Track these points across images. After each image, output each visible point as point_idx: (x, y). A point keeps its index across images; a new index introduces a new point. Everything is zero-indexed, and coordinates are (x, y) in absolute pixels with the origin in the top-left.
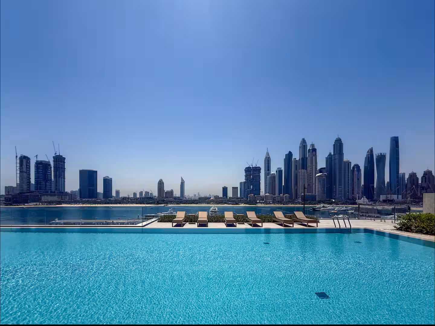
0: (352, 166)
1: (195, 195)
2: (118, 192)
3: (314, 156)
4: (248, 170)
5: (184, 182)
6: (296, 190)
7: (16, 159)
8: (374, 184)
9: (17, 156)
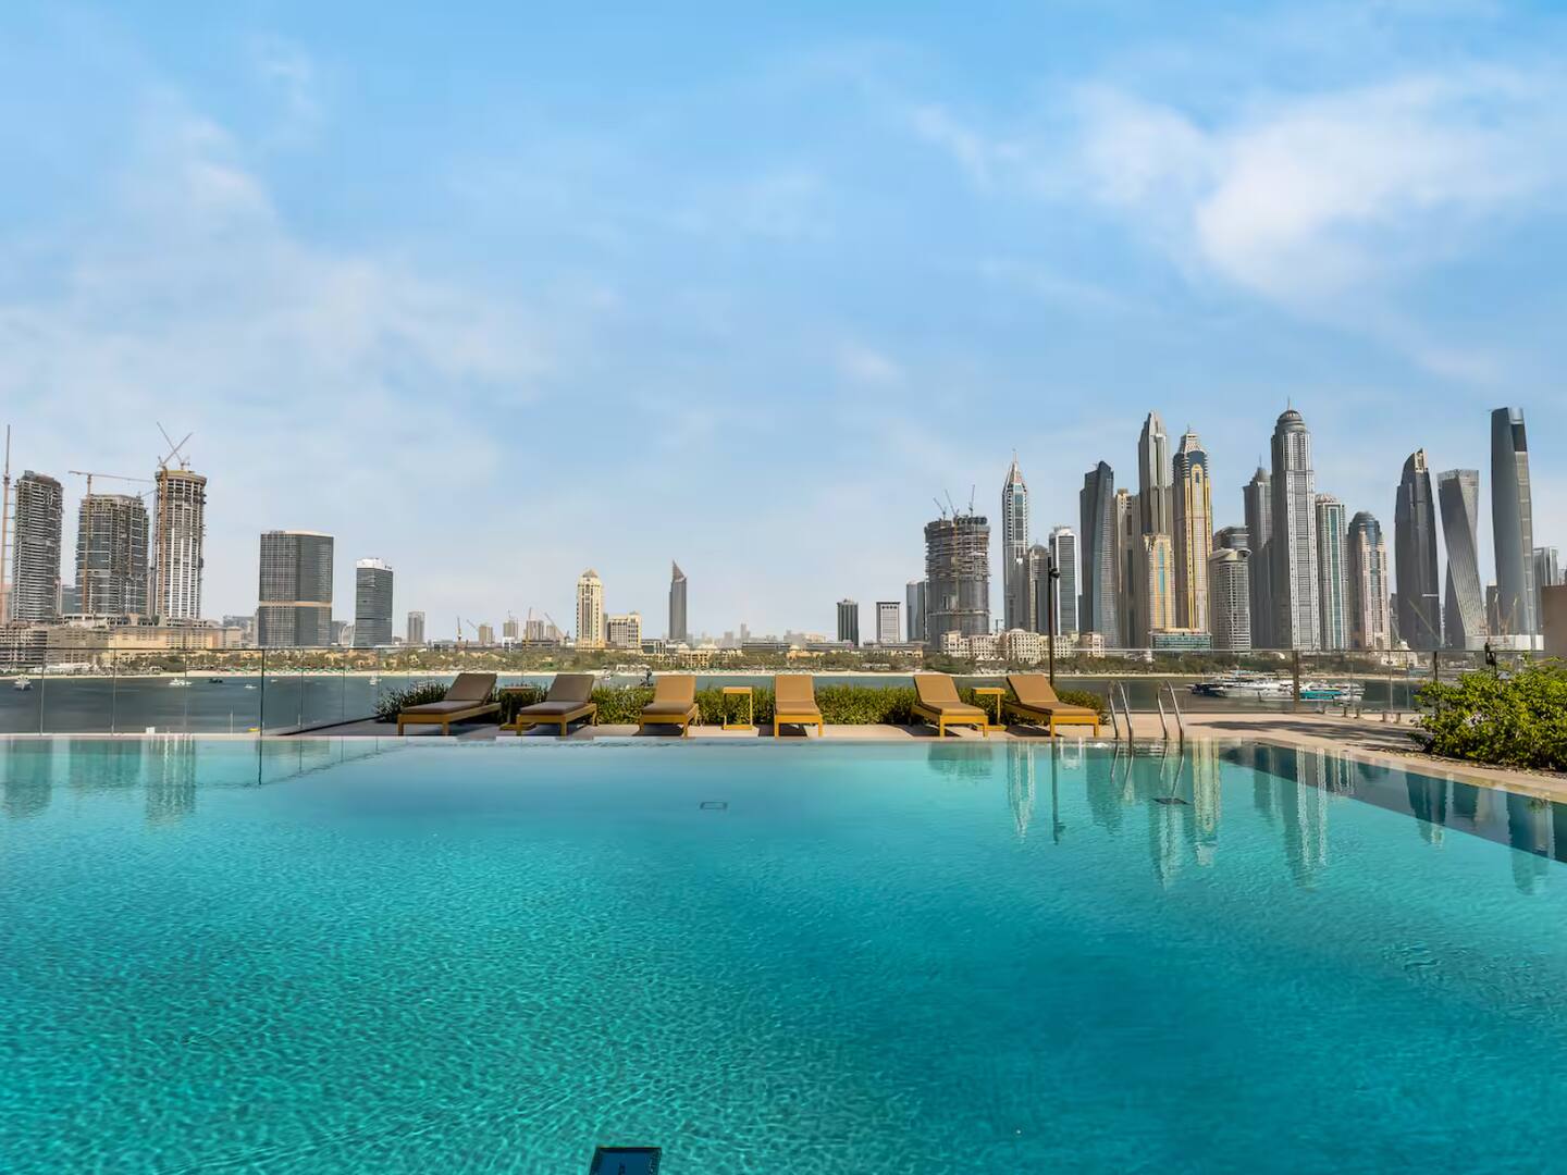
0: (1349, 518)
1: (729, 635)
2: (416, 624)
3: (1198, 481)
4: (937, 533)
5: (684, 582)
6: (1132, 614)
7: (6, 489)
8: (1437, 592)
9: (7, 479)
